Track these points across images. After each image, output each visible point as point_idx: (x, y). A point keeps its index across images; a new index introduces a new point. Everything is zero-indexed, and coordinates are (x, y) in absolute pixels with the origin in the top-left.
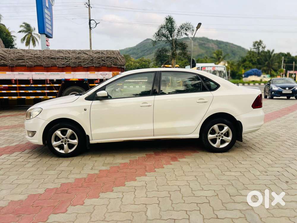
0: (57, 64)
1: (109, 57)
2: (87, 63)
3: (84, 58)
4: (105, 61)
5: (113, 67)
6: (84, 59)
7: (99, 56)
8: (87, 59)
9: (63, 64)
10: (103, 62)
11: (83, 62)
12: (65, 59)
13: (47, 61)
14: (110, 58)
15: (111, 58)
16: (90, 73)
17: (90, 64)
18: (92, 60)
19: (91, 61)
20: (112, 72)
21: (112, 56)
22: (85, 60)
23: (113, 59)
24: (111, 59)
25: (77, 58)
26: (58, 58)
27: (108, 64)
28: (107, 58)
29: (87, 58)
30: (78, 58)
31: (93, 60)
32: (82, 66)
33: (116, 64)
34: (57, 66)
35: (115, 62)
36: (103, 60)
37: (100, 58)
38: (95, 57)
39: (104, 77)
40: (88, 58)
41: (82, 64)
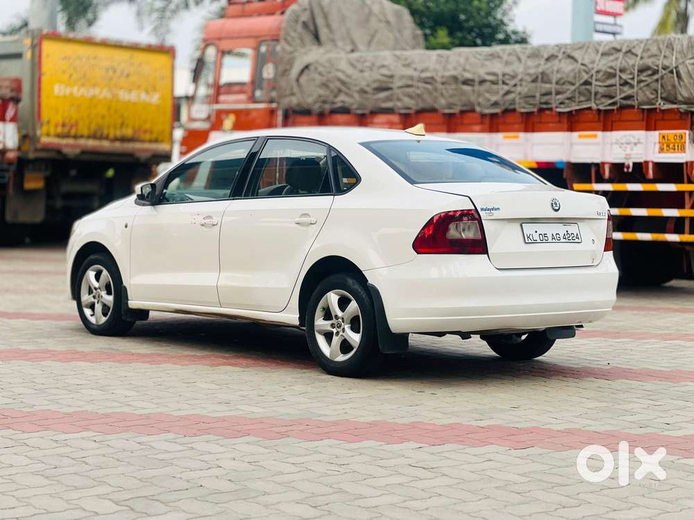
0: (479, 104)
1: (648, 68)
2: (568, 95)
3: (561, 79)
4: (632, 86)
5: (663, 111)
6: (562, 82)
7: (613, 64)
8: (570, 80)
9: (496, 104)
10: (626, 88)
11: (558, 93)
12: (504, 83)
13: (451, 92)
14: (650, 72)
15: (656, 72)
16: (580, 136)
17: (582, 98)
18: (587, 83)
19: (583, 87)
20: (657, 133)
21: (661, 62)
22: (563, 84)
23: (662, 78)
24: (655, 77)
25: (537, 77)
26: (482, 82)
27: (641, 97)
28: (641, 71)
29: (572, 75)
30: (543, 77)
31: (590, 84)
32: (551, 109)
33: (672, 98)
34: (478, 109)
35: (670, 88)
36: (626, 83)
37: (614, 76)
38: (598, 72)
39: (628, 151)
40: (575, 78)
41: (554, 101)
